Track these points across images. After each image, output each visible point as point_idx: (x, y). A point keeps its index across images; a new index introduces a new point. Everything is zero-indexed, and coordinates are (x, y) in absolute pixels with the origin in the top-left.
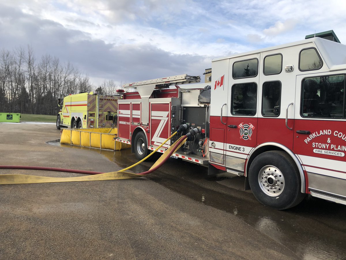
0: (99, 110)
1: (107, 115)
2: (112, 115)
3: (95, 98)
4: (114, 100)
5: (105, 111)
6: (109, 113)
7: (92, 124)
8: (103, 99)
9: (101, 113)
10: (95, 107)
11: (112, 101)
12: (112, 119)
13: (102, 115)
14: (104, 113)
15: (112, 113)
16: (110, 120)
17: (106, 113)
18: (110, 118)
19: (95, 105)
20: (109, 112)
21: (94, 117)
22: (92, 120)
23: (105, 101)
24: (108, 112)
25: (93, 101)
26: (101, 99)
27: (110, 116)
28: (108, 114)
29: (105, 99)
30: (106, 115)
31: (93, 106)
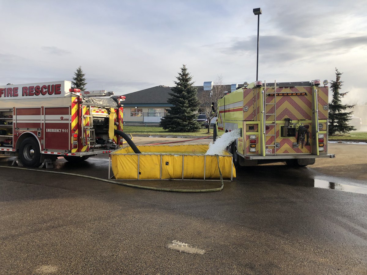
0: (267, 117)
1: (283, 125)
2: (295, 126)
3: (259, 94)
4: (297, 94)
5: (279, 118)
6: (287, 122)
7: (254, 146)
8: (274, 94)
9: (269, 123)
10: (258, 112)
11: (293, 98)
12: (293, 135)
13: (273, 127)
14: (277, 122)
15: (293, 122)
16: (289, 135)
17: (280, 123)
18: (288, 132)
19: (258, 108)
20: (288, 120)
21: (258, 131)
22: (254, 137)
23: (278, 99)
24: (286, 120)
25: (255, 101)
26: (269, 95)
27: (289, 129)
28: (285, 124)
29: (278, 95)
30: (280, 126)
31: (254, 111)
